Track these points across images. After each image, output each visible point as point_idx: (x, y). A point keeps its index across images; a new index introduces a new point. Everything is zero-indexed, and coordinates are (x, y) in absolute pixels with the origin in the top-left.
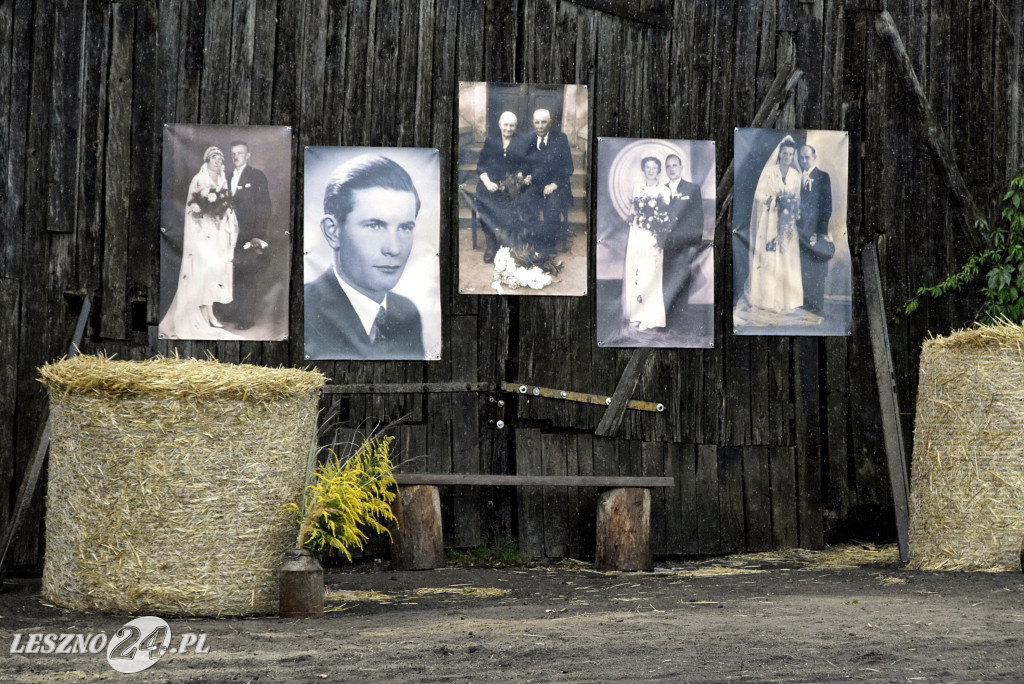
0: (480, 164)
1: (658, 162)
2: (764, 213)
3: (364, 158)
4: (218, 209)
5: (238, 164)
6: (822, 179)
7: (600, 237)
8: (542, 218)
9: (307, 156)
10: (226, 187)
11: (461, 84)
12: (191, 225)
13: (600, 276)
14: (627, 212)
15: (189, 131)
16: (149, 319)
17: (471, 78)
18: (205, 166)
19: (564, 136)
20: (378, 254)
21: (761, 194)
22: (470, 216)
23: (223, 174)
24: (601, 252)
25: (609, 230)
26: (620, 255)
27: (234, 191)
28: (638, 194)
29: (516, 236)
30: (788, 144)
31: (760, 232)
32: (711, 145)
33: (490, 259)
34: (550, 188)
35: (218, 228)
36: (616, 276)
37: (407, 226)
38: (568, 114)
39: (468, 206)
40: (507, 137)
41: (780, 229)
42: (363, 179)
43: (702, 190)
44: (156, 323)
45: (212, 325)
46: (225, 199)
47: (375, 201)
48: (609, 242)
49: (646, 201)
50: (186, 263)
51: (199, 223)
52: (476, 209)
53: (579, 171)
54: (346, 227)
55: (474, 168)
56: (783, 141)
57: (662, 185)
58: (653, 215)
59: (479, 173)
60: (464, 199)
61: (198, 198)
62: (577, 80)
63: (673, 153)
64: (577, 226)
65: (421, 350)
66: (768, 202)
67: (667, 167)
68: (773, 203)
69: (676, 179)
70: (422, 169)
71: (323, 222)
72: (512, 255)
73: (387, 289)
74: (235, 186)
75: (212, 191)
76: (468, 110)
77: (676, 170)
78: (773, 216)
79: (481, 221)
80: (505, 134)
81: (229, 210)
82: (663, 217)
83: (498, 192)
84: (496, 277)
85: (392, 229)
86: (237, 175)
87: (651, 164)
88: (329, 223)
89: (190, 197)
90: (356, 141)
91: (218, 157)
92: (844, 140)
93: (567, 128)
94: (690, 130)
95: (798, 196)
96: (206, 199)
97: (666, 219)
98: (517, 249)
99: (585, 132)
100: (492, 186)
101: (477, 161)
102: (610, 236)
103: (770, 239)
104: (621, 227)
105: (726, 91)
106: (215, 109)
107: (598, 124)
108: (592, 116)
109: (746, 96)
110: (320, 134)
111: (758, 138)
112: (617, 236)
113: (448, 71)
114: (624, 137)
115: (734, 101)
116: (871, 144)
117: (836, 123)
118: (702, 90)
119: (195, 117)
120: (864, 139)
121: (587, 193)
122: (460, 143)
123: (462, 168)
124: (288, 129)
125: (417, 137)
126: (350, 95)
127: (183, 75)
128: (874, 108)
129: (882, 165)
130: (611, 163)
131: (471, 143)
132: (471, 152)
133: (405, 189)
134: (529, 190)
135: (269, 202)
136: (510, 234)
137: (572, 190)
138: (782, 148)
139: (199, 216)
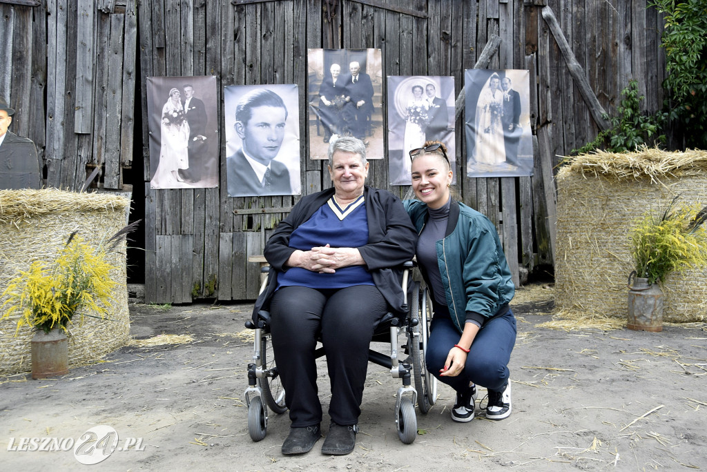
0: (321, 91)
1: (422, 88)
2: (483, 114)
3: (257, 91)
4: (178, 121)
5: (188, 96)
6: (515, 96)
7: (390, 128)
8: (356, 119)
9: (226, 92)
10: (182, 109)
11: (309, 50)
12: (164, 129)
13: (390, 149)
15: (159, 81)
16: (145, 179)
17: (314, 47)
18: (170, 98)
19: (368, 76)
20: (265, 140)
21: (480, 104)
22: (316, 119)
23: (180, 102)
24: (391, 136)
25: (395, 124)
27: (186, 111)
28: (410, 105)
29: (342, 129)
30: (495, 77)
31: (480, 124)
32: (452, 78)
33: (327, 141)
34: (361, 103)
35: (179, 131)
36: (400, 148)
37: (281, 125)
38: (370, 64)
39: (314, 113)
40: (335, 77)
41: (492, 122)
42: (257, 102)
43: (447, 102)
44: (149, 181)
45: (178, 181)
46: (182, 115)
48: (395, 131)
49: (415, 109)
50: (163, 149)
51: (169, 128)
52: (318, 115)
53: (378, 94)
54: (248, 127)
55: (317, 93)
56: (492, 76)
57: (424, 100)
58: (419, 116)
59: (320, 96)
60: (312, 110)
61: (167, 115)
62: (375, 46)
63: (430, 83)
64: (377, 123)
65: (290, 190)
66: (485, 108)
67: (427, 90)
68: (488, 108)
69: (432, 96)
70: (289, 95)
71: (236, 125)
73: (271, 158)
74: (187, 108)
75: (175, 111)
76: (314, 63)
77: (432, 92)
78: (488, 115)
79: (321, 121)
80: (334, 75)
81: (184, 121)
83: (330, 108)
85: (273, 127)
86: (188, 102)
87: (418, 89)
88: (239, 125)
89: (163, 115)
90: (254, 82)
91: (177, 93)
92: (526, 76)
93: (369, 72)
94: (442, 72)
95: (502, 104)
96: (172, 116)
97: (427, 118)
99: (380, 73)
100: (327, 103)
101: (319, 89)
102: (395, 128)
103: (486, 127)
104: (401, 123)
105: (459, 50)
106: (174, 68)
107: (387, 69)
108: (384, 65)
109: (471, 52)
110: (232, 79)
111: (478, 75)
112: (399, 127)
113: (302, 44)
114: (402, 75)
115: (464, 55)
116: (542, 76)
117: (522, 66)
118: (446, 50)
119: (164, 73)
120: (538, 74)
121: (383, 106)
122: (309, 80)
123: (311, 94)
124: (214, 77)
125: (286, 79)
126: (248, 59)
127: (155, 52)
128: (543, 57)
129: (548, 87)
130: (396, 88)
131: (315, 80)
132: (316, 85)
133: (280, 106)
134: (349, 104)
135: (206, 116)
136: (338, 127)
137: (374, 104)
138: (492, 80)
139: (168, 124)
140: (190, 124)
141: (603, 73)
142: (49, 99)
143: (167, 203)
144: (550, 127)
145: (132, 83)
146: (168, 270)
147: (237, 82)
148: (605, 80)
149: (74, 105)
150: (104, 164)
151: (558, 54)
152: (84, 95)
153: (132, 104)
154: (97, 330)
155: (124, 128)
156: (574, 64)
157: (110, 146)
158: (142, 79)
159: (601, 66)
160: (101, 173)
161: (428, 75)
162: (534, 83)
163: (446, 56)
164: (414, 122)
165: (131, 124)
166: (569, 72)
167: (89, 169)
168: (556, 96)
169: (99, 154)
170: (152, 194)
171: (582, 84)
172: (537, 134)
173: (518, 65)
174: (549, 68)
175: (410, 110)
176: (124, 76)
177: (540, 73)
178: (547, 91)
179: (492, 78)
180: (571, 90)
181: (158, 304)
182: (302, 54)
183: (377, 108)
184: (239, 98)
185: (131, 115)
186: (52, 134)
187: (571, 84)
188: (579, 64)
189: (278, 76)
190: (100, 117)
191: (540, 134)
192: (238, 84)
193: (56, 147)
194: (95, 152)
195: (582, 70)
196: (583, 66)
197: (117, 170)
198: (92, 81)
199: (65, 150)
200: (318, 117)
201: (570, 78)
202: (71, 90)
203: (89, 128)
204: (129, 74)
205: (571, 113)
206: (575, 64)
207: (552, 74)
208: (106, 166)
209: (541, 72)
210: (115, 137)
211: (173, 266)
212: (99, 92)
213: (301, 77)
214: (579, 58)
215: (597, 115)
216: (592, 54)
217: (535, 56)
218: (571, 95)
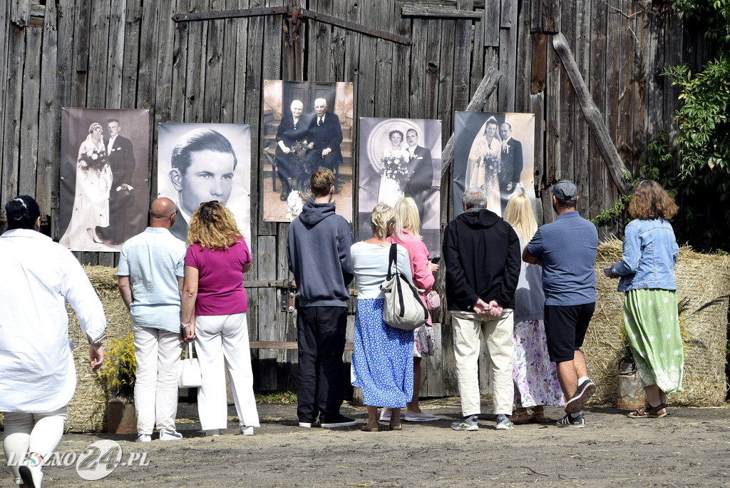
0: (278, 135)
1: (401, 134)
2: (475, 168)
3: (199, 131)
4: (99, 165)
5: (112, 134)
6: (516, 146)
7: (362, 183)
9: (160, 130)
10: (104, 150)
11: (265, 81)
12: (80, 174)
13: (361, 210)
14: (379, 167)
15: (78, 113)
17: (272, 78)
18: (90, 135)
19: (337, 116)
20: (207, 194)
21: (473, 156)
22: (272, 170)
23: (102, 141)
24: (362, 194)
25: (366, 180)
26: (373, 196)
27: (109, 152)
28: (387, 155)
29: (303, 184)
30: (492, 122)
31: (472, 181)
32: (439, 123)
33: (284, 198)
34: (326, 151)
35: (99, 177)
37: (228, 176)
38: (339, 102)
39: (269, 163)
40: (296, 117)
41: (487, 180)
42: (198, 144)
43: (432, 153)
45: (95, 242)
46: (104, 157)
47: (206, 159)
48: (366, 188)
49: (393, 160)
50: (77, 199)
51: (86, 173)
52: (275, 165)
53: (347, 140)
54: (186, 176)
55: (274, 137)
56: (489, 120)
57: (404, 149)
58: (397, 169)
59: (278, 141)
60: (267, 158)
61: (85, 157)
62: (346, 79)
63: (412, 128)
64: (346, 177)
66: (478, 162)
67: (408, 137)
68: (482, 162)
69: (414, 145)
71: (171, 173)
72: (300, 195)
74: (110, 149)
75: (95, 152)
76: (270, 98)
77: (413, 139)
78: (482, 171)
79: (278, 173)
80: (295, 115)
81: (106, 165)
82: (404, 171)
83: (290, 154)
84: (289, 210)
85: (218, 178)
86: (112, 141)
87: (396, 135)
88: (174, 174)
89: (80, 157)
90: (195, 120)
91: (98, 130)
92: (532, 119)
94: (427, 114)
95: (499, 157)
96: (91, 157)
97: (406, 172)
98: (303, 191)
99: (351, 114)
100: (286, 150)
101: (277, 132)
102: (366, 184)
103: (479, 185)
104: (375, 177)
105: (449, 86)
106: (97, 98)
107: (360, 107)
108: (356, 102)
109: (463, 89)
110: (169, 115)
111: (471, 118)
112: (373, 183)
113: (257, 73)
114: (378, 117)
115: (455, 93)
116: (551, 122)
117: (526, 108)
118: (433, 86)
119: (83, 104)
120: (545, 119)
121: (352, 155)
122: (265, 120)
123: (265, 138)
124: (147, 111)
125: (235, 117)
126: (189, 89)
127: (75, 75)
128: (552, 98)
129: (558, 137)
130: (369, 134)
131: (272, 121)
132: (272, 127)
133: (227, 151)
134: (312, 152)
135: (134, 160)
136: (298, 182)
137: (342, 152)
138: (488, 126)
139: (86, 169)
140: (113, 170)
141: (627, 120)
145: (51, 117)
147: (175, 118)
148: (629, 129)
151: (572, 95)
153: (52, 145)
155: (41, 173)
156: (591, 108)
159: (624, 111)
162: (540, 130)
163: (433, 93)
164: (391, 177)
165: (50, 168)
166: (584, 118)
168: (566, 150)
171: (600, 134)
172: (541, 196)
173: (521, 108)
174: (559, 112)
175: (386, 162)
176: (41, 107)
177: (548, 119)
178: (556, 141)
179: (488, 123)
180: (586, 141)
182: (256, 86)
183: (346, 158)
184: (177, 138)
185: (51, 158)
187: (586, 133)
188: (596, 109)
189: (225, 112)
190: (11, 158)
191: (545, 197)
192: (176, 121)
195: (600, 116)
196: (602, 110)
198: (2, 113)
201: (586, 125)
204: (47, 105)
205: (585, 171)
206: (592, 108)
207: (562, 121)
209: (550, 116)
210: (30, 185)
212: (9, 124)
213: (254, 116)
214: (597, 100)
215: (617, 174)
216: (614, 95)
217: (543, 97)
218: (586, 148)
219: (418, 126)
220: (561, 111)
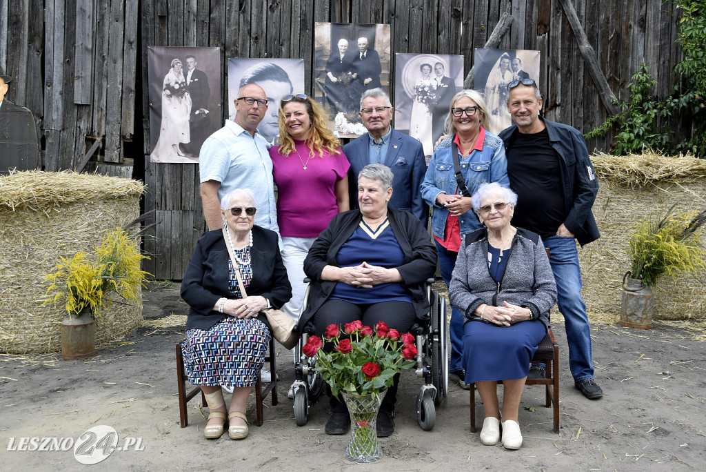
0: (327, 67)
1: (430, 67)
2: (491, 95)
3: (262, 64)
4: (180, 93)
5: (190, 68)
6: (525, 77)
9: (229, 64)
10: (184, 81)
11: (316, 23)
12: (165, 101)
15: (161, 51)
16: (145, 152)
17: (322, 20)
18: (172, 69)
19: (376, 52)
20: (269, 116)
21: (489, 84)
23: (182, 74)
24: (398, 115)
25: (401, 103)
26: (407, 118)
27: (188, 83)
28: (418, 84)
29: (347, 107)
30: (506, 57)
31: (489, 105)
32: (462, 58)
33: (332, 119)
34: (367, 81)
35: (181, 103)
36: (407, 128)
38: (379, 40)
39: (320, 90)
40: (343, 53)
41: (500, 104)
42: (260, 76)
43: (455, 82)
44: (149, 154)
45: (179, 155)
46: (184, 87)
48: (401, 110)
49: (423, 88)
50: (164, 121)
51: (170, 100)
52: (324, 91)
53: (385, 71)
55: (324, 69)
56: (503, 55)
57: (432, 79)
58: (427, 95)
59: (327, 72)
60: (318, 86)
61: (168, 87)
62: (384, 22)
63: (439, 61)
66: (494, 89)
67: (436, 69)
68: (497, 89)
69: (441, 76)
70: (295, 71)
72: (345, 116)
74: (189, 80)
75: (176, 83)
76: (321, 37)
77: (440, 71)
78: (497, 96)
79: (327, 98)
80: (341, 51)
81: (186, 93)
82: (432, 96)
83: (337, 83)
84: (336, 128)
85: (277, 103)
86: (190, 74)
87: (426, 67)
89: (164, 87)
90: (259, 56)
91: (179, 64)
92: (538, 55)
93: (377, 48)
94: (452, 50)
96: (173, 87)
97: (434, 97)
98: (348, 113)
99: (388, 50)
100: (334, 79)
101: (326, 65)
102: (402, 107)
103: (494, 109)
104: (408, 102)
105: (470, 28)
106: (177, 38)
107: (396, 45)
108: (393, 41)
109: (482, 31)
110: (237, 51)
111: (488, 54)
112: (406, 106)
113: (309, 17)
114: (411, 53)
115: (475, 33)
116: (553, 57)
117: (533, 46)
118: (457, 28)
119: (166, 43)
120: (548, 55)
121: (390, 83)
122: (316, 55)
123: (317, 70)
124: (218, 48)
125: (292, 53)
126: (253, 30)
127: (157, 20)
128: (555, 38)
129: (558, 69)
130: (404, 66)
131: (322, 56)
132: (322, 60)
133: (285, 81)
134: (356, 81)
135: (209, 89)
136: (344, 105)
137: (381, 81)
138: (502, 60)
139: (169, 96)
140: (192, 97)
141: (615, 56)
142: (47, 67)
143: (167, 177)
144: (558, 110)
145: (133, 53)
146: (168, 246)
147: (242, 54)
148: (616, 63)
149: (73, 74)
150: (104, 136)
151: (570, 35)
152: (83, 64)
153: (134, 76)
154: (117, 312)
155: (125, 99)
156: (585, 46)
157: (110, 118)
158: (143, 48)
159: (613, 49)
160: (101, 146)
161: (437, 53)
162: (544, 64)
163: (457, 34)
164: (422, 101)
165: (132, 95)
166: (580, 54)
167: (90, 141)
168: (565, 80)
169: (99, 126)
170: (152, 168)
171: (593, 67)
173: (529, 46)
174: (560, 50)
175: (417, 89)
176: (125, 45)
177: (550, 55)
178: (557, 73)
179: (502, 58)
180: (582, 73)
181: (158, 280)
182: (309, 27)
185: (133, 87)
186: (50, 104)
187: (582, 67)
188: (590, 47)
189: (284, 49)
190: (101, 87)
192: (242, 56)
193: (55, 117)
194: (96, 124)
195: (594, 53)
196: (596, 48)
197: (118, 144)
198: (92, 50)
199: (64, 121)
200: (324, 94)
201: (581, 60)
202: (70, 58)
203: (89, 98)
204: (131, 43)
205: (580, 96)
206: (587, 46)
207: (563, 56)
208: (107, 139)
209: (553, 53)
210: (116, 109)
211: (173, 242)
212: (99, 61)
213: (307, 52)
214: (591, 40)
215: (606, 99)
216: (605, 36)
217: (547, 37)
218: (581, 78)
219: (444, 60)
220: (561, 49)
